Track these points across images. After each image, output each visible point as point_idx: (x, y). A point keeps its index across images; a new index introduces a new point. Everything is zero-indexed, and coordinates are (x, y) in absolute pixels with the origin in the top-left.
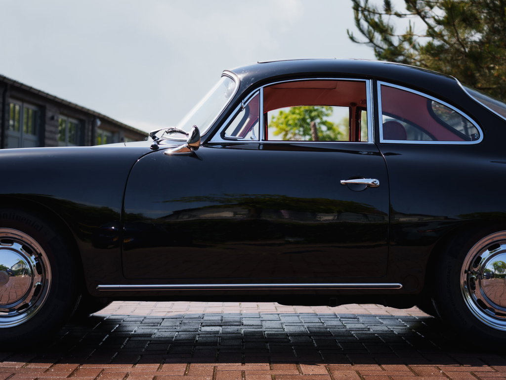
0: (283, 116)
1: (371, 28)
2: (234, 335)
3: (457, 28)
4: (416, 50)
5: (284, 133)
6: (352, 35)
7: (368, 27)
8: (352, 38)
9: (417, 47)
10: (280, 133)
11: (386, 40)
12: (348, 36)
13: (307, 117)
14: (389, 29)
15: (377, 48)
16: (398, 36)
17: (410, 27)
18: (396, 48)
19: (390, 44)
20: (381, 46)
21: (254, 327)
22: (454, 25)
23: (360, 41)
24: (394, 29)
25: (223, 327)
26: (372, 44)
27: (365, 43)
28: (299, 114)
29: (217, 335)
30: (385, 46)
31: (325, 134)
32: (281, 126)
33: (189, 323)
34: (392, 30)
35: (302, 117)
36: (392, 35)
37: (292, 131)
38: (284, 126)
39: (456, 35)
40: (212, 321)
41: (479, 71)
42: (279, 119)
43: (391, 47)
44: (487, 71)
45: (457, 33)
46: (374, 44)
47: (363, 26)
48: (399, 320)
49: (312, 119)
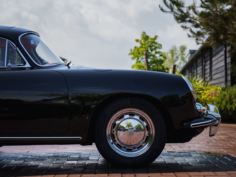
0: (137, 49)
1: (171, 3)
2: (81, 165)
3: (216, 4)
4: (197, 15)
5: (137, 58)
6: (162, 8)
7: (170, 3)
8: (162, 10)
9: (198, 13)
10: (135, 58)
11: (179, 10)
12: (160, 9)
13: (149, 49)
14: (181, 3)
15: (175, 14)
16: (186, 7)
17: (194, 3)
18: (185, 14)
19: (182, 12)
20: (177, 13)
21: (94, 161)
22: (214, 2)
23: (166, 11)
24: (184, 3)
25: (78, 161)
26: (173, 12)
27: (169, 12)
28: (145, 48)
29: (72, 165)
30: (180, 13)
31: (158, 58)
32: (135, 54)
33: (61, 159)
34: (183, 4)
35: (146, 49)
36: (183, 7)
37: (141, 57)
38: (137, 54)
39: (215, 7)
40: (73, 158)
41: (227, 25)
42: (134, 51)
43: (183, 14)
44: (231, 25)
45: (216, 6)
46: (174, 12)
47: (167, 3)
48: (172, 156)
49: (152, 50)
